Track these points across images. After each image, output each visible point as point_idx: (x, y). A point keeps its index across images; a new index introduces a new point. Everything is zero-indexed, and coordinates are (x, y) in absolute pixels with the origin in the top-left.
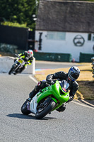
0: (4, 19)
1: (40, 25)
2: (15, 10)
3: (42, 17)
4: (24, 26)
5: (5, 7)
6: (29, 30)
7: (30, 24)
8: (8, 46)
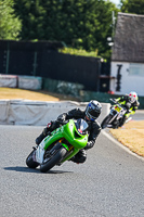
0: (63, 43)
1: (118, 53)
2: (80, 29)
3: (122, 40)
4: (94, 54)
5: (65, 25)
6: (102, 60)
7: (104, 52)
8: (70, 85)
